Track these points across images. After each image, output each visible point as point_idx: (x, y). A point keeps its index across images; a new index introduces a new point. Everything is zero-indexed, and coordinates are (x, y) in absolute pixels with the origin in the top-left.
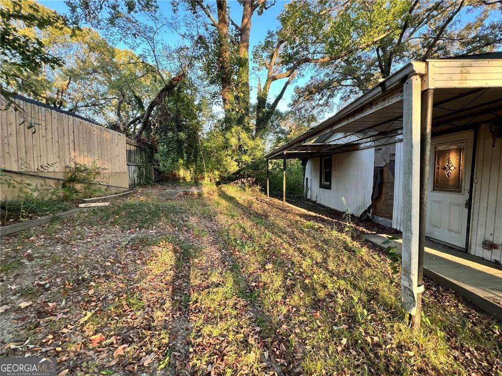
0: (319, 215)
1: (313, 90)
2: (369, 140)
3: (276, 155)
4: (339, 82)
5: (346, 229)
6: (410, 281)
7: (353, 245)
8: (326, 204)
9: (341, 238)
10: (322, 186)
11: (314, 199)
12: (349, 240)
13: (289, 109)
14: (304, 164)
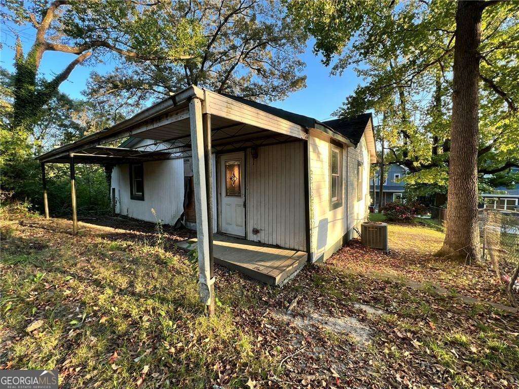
0: (129, 232)
1: (119, 84)
2: (178, 150)
3: (58, 157)
4: (150, 85)
5: (158, 242)
6: (205, 277)
7: (166, 256)
8: (140, 217)
9: (153, 252)
10: (133, 197)
11: (125, 213)
12: (161, 251)
13: (85, 99)
14: (109, 171)
